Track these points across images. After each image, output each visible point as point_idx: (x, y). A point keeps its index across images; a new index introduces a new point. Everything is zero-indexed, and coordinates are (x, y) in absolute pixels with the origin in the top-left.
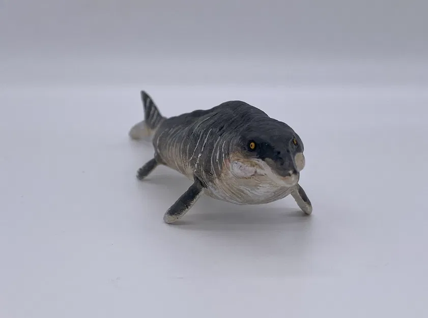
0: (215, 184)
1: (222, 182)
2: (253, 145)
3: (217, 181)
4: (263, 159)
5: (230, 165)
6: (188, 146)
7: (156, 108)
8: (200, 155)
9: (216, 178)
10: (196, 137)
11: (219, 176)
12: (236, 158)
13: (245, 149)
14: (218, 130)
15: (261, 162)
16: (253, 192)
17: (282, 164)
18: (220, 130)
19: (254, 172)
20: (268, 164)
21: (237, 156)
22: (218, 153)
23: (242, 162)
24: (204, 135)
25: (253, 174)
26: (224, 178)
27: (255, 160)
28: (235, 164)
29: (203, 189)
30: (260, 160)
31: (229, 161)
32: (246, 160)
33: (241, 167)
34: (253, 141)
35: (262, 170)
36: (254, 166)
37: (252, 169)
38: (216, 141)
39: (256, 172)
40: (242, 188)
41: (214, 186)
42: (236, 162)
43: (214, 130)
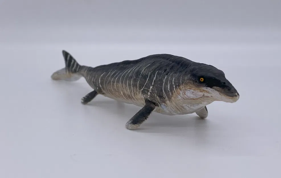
0: (166, 104)
1: (172, 102)
2: (202, 79)
3: (168, 102)
4: (211, 87)
5: (181, 92)
6: (138, 82)
7: (75, 61)
8: (151, 87)
9: (167, 100)
10: (145, 77)
11: (170, 99)
12: (188, 87)
13: (197, 82)
14: (163, 72)
15: (209, 89)
16: (192, 107)
17: (229, 90)
18: (165, 72)
19: (202, 95)
20: (216, 90)
21: (190, 86)
22: (169, 85)
23: (194, 90)
24: (153, 76)
25: (202, 96)
26: (174, 100)
27: (205, 88)
28: (188, 91)
29: (156, 107)
30: (209, 88)
31: (180, 90)
32: (197, 88)
33: (193, 93)
34: (202, 77)
35: (209, 94)
36: (202, 92)
37: (201, 94)
38: (164, 78)
39: (204, 95)
40: (184, 105)
41: (166, 105)
42: (189, 90)
43: (160, 71)
